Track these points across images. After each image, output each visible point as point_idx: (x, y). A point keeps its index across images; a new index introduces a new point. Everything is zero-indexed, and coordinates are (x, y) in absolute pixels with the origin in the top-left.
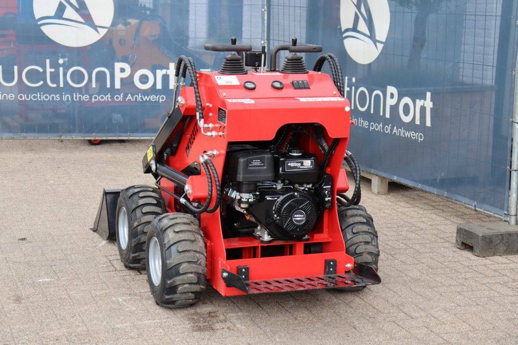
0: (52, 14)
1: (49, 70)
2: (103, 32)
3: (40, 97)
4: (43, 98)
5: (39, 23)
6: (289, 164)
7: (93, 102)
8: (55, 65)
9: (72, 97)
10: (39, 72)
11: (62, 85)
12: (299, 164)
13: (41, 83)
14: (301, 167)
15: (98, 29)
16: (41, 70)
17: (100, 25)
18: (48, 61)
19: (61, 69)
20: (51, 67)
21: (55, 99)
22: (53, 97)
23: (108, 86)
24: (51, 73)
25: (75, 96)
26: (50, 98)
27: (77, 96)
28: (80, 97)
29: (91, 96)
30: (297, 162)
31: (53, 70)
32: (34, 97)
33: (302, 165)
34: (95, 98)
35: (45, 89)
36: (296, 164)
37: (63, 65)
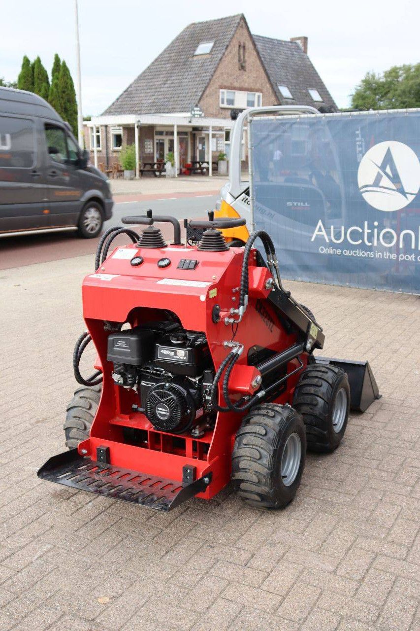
0: (371, 183)
1: (367, 231)
2: (411, 198)
3: (359, 253)
4: (361, 254)
5: (361, 191)
6: (162, 351)
7: (400, 260)
8: (371, 227)
9: (383, 255)
10: (359, 232)
11: (375, 244)
12: (172, 353)
13: (360, 241)
14: (175, 357)
15: (407, 195)
16: (361, 230)
17: (410, 192)
18: (366, 223)
19: (376, 230)
20: (368, 229)
21: (370, 256)
22: (368, 254)
23: (413, 247)
24: (368, 233)
25: (385, 254)
26: (366, 255)
27: (386, 255)
28: (389, 256)
29: (398, 255)
30: (170, 351)
31: (370, 231)
32: (355, 253)
33: (176, 354)
34: (402, 257)
35: (363, 247)
36: (169, 352)
37: (377, 227)
